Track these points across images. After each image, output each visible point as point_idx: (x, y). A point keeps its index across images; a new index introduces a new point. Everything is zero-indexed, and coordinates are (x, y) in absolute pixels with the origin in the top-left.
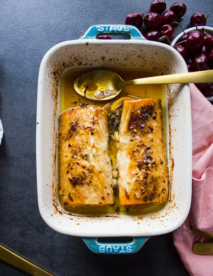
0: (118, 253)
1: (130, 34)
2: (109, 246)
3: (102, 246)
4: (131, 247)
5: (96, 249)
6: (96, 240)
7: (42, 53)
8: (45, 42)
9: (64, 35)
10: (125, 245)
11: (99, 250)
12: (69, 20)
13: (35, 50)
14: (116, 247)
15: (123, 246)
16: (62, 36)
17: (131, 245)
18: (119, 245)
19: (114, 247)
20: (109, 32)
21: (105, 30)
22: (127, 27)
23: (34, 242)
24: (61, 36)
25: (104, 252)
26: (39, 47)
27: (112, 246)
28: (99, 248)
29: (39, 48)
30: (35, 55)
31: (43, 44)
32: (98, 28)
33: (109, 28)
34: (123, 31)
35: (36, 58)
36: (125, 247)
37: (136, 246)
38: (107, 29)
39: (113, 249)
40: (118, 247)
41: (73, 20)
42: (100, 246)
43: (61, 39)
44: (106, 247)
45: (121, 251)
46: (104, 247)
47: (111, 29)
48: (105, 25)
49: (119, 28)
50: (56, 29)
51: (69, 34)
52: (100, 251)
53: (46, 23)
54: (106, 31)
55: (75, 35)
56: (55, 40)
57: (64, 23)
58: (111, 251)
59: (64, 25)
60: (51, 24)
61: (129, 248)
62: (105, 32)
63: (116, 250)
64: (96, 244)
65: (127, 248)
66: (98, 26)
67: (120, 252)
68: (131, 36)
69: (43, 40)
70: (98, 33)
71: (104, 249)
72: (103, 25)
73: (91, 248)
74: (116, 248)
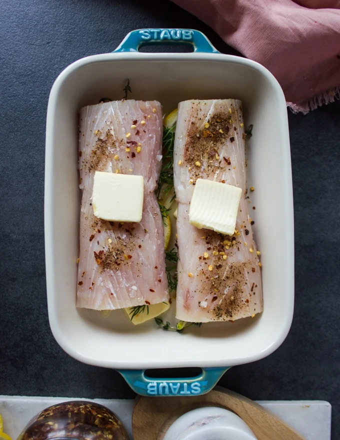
0: (179, 395)
1: (193, 44)
2: (164, 383)
3: (151, 383)
4: (199, 384)
5: (143, 389)
6: (143, 374)
7: (15, 64)
8: (21, 45)
9: (52, 32)
10: (189, 381)
11: (147, 390)
12: (61, 7)
13: (3, 58)
14: (175, 384)
15: (186, 383)
16: (49, 36)
17: (198, 381)
18: (179, 381)
19: (171, 384)
20: (159, 41)
21: (152, 38)
22: (187, 33)
23: (8, 385)
24: (48, 34)
25: (156, 393)
26: (10, 53)
27: (168, 384)
28: (147, 386)
29: (11, 55)
30: (4, 67)
31: (17, 48)
32: (142, 34)
33: (159, 33)
34: (181, 39)
35: (5, 72)
36: (189, 384)
37: (207, 382)
38: (155, 36)
39: (170, 388)
40: (179, 384)
41: (68, 8)
42: (149, 383)
43: (47, 39)
44: (158, 384)
45: (183, 390)
46: (155, 384)
47: (162, 36)
48: (152, 30)
49: (176, 34)
50: (38, 22)
51: (60, 31)
52: (149, 391)
53: (22, 13)
54: (154, 39)
55: (70, 33)
56: (37, 42)
57: (52, 13)
58: (167, 390)
59: (52, 16)
60: (30, 14)
61: (196, 386)
62: (153, 41)
63: (175, 389)
64: (142, 381)
65: (192, 385)
66: (142, 31)
67: (182, 392)
68: (195, 47)
69: (17, 41)
70: (141, 42)
71: (155, 389)
72: (150, 29)
73: (134, 386)
74: (175, 387)
